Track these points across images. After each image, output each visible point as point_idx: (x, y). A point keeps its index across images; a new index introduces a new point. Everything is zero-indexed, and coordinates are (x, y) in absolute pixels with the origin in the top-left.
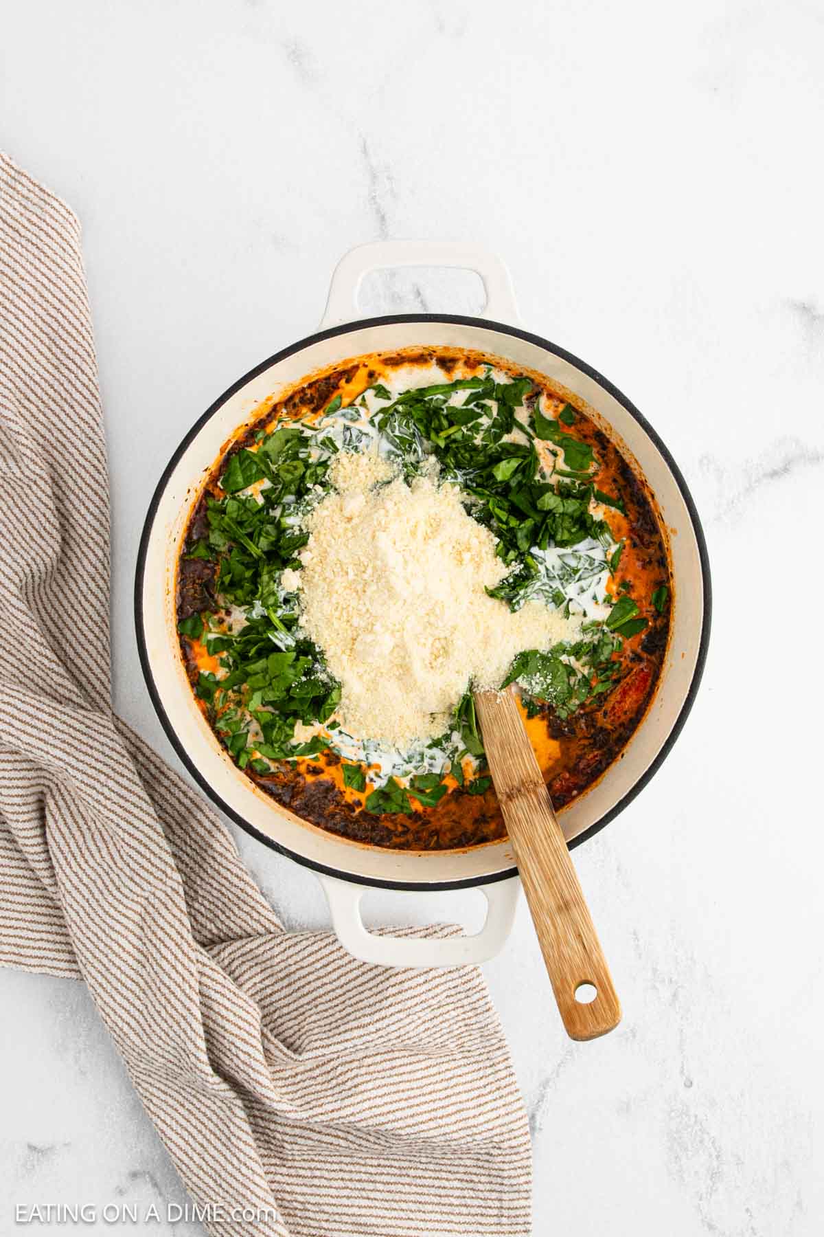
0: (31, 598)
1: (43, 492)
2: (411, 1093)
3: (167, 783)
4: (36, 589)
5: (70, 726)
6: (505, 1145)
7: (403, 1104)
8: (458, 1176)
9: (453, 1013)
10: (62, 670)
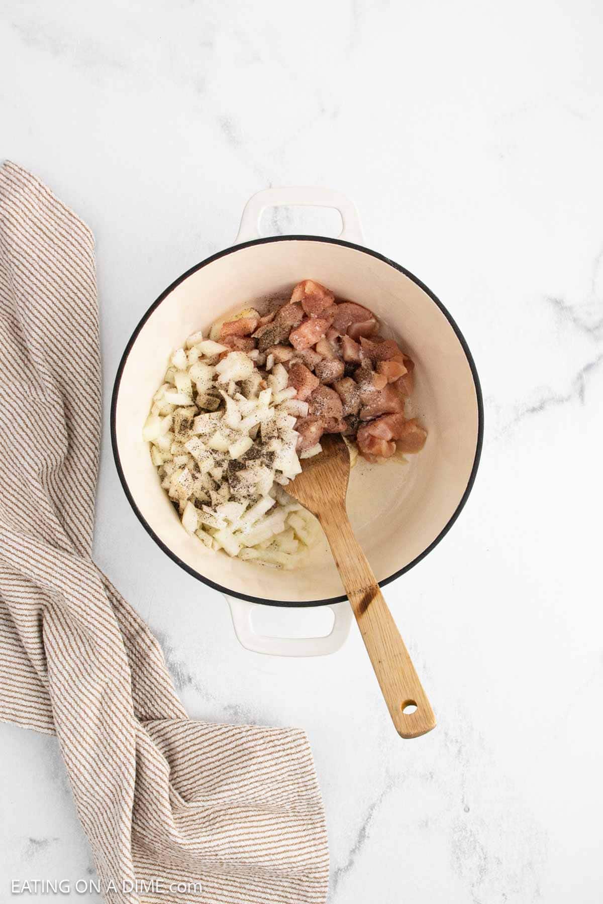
0: (45, 481)
1: (59, 413)
2: (257, 835)
3: (123, 611)
4: (49, 475)
5: (67, 565)
6: (311, 876)
7: (251, 842)
8: (278, 893)
9: (291, 787)
10: (61, 530)
